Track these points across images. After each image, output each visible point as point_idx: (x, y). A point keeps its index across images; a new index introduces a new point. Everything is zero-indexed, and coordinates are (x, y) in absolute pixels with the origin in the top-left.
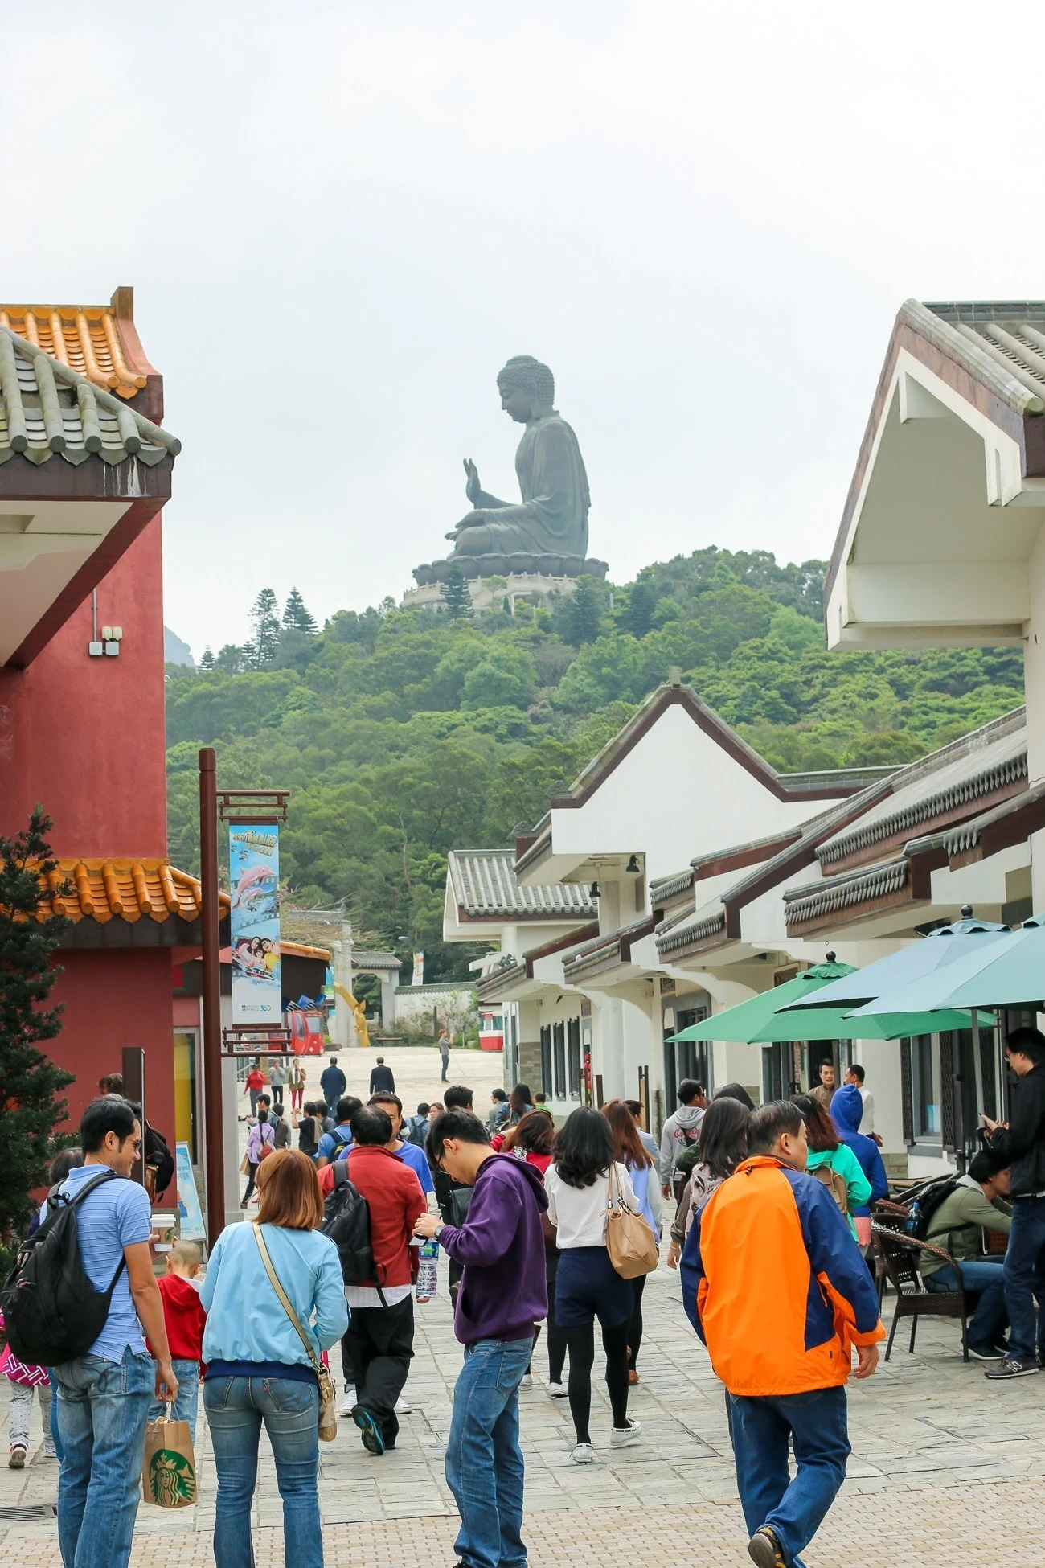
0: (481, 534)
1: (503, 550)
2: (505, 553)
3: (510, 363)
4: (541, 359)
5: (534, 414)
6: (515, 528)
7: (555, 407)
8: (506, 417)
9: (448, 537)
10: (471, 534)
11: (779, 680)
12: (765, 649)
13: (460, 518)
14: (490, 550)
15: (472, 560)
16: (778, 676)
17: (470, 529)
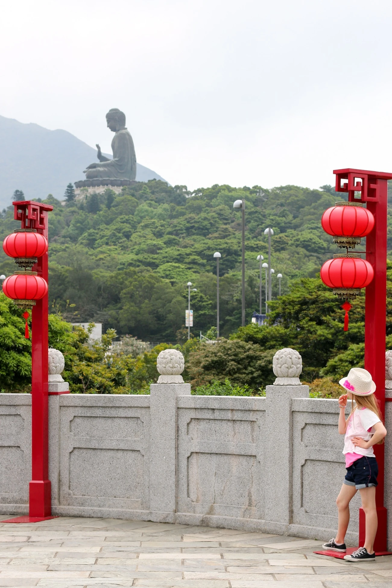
0: (94, 171)
1: (101, 177)
2: (102, 178)
3: (111, 111)
4: (121, 110)
5: (117, 129)
6: (106, 169)
7: (126, 127)
8: (109, 130)
9: (84, 172)
10: (90, 171)
11: (124, 230)
12: (124, 219)
13: (88, 165)
14: (97, 177)
15: (89, 180)
16: (124, 228)
17: (90, 170)
